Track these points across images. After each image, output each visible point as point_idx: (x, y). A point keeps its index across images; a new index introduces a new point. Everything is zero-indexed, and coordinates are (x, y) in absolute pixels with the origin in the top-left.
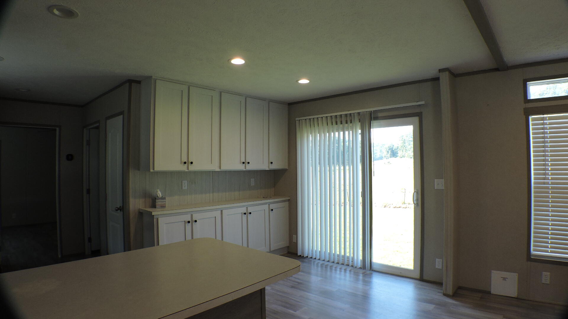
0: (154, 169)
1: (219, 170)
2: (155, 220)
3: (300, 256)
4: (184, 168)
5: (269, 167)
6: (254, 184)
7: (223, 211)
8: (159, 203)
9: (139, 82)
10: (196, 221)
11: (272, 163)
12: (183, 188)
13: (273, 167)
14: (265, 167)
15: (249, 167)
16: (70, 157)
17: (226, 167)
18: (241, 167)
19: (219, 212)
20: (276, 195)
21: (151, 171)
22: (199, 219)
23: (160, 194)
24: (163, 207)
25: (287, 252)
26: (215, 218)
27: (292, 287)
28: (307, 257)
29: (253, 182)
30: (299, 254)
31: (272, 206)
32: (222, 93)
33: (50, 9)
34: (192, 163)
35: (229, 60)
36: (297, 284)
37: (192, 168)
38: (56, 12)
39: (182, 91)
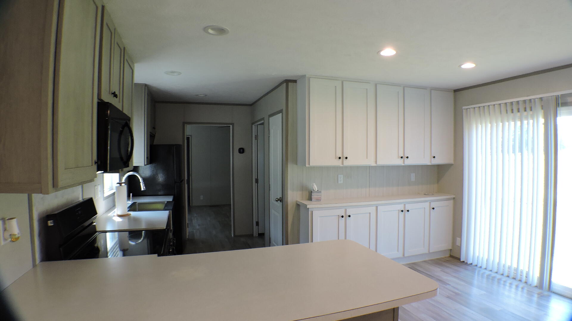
0: (309, 164)
1: (375, 165)
2: (310, 212)
3: (464, 262)
4: (338, 163)
5: (431, 161)
6: (414, 180)
7: (378, 207)
8: (314, 196)
9: (295, 81)
10: (349, 216)
11: (434, 157)
12: (339, 182)
13: (436, 162)
14: (427, 161)
15: (408, 162)
16: (241, 151)
17: (382, 162)
18: (400, 162)
19: (374, 208)
20: (440, 191)
21: (307, 166)
22: (352, 214)
23: (315, 188)
24: (319, 200)
25: (449, 255)
26: (369, 214)
27: (448, 297)
29: (413, 177)
30: (462, 260)
31: (433, 205)
32: (378, 85)
33: (205, 29)
34: (346, 158)
35: (379, 52)
36: (454, 294)
37: (347, 163)
38: (210, 31)
39: (336, 86)
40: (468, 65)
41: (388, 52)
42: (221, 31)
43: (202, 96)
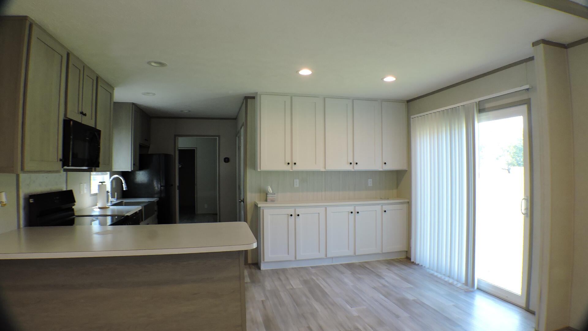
0: (260, 169)
1: (323, 170)
2: (261, 211)
4: (288, 168)
5: (382, 167)
6: (371, 185)
7: (327, 208)
8: (270, 197)
9: (254, 98)
10: (298, 215)
11: (385, 163)
12: (295, 186)
13: (388, 168)
14: (378, 167)
15: (357, 168)
16: (227, 160)
17: (330, 167)
18: (349, 168)
19: (324, 209)
20: (398, 196)
21: (259, 170)
22: (302, 214)
23: (270, 190)
24: (273, 201)
25: (405, 257)
26: (318, 214)
27: (374, 288)
28: (418, 264)
29: (370, 182)
31: (385, 208)
32: (326, 99)
33: (149, 63)
34: (295, 164)
35: (297, 71)
37: (295, 168)
38: (153, 64)
39: (285, 101)
40: (390, 79)
41: (305, 72)
42: (161, 64)
43: (186, 111)
